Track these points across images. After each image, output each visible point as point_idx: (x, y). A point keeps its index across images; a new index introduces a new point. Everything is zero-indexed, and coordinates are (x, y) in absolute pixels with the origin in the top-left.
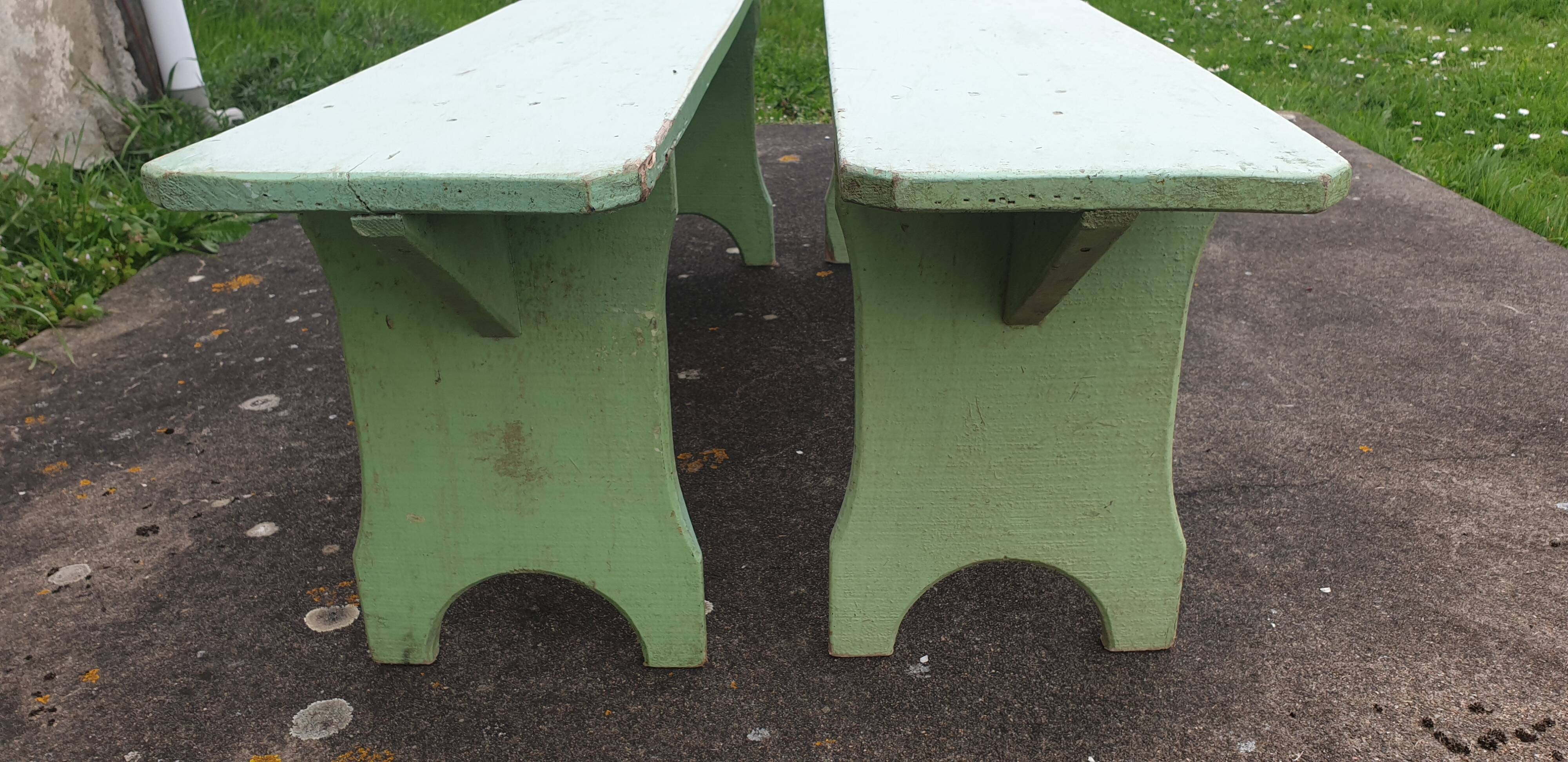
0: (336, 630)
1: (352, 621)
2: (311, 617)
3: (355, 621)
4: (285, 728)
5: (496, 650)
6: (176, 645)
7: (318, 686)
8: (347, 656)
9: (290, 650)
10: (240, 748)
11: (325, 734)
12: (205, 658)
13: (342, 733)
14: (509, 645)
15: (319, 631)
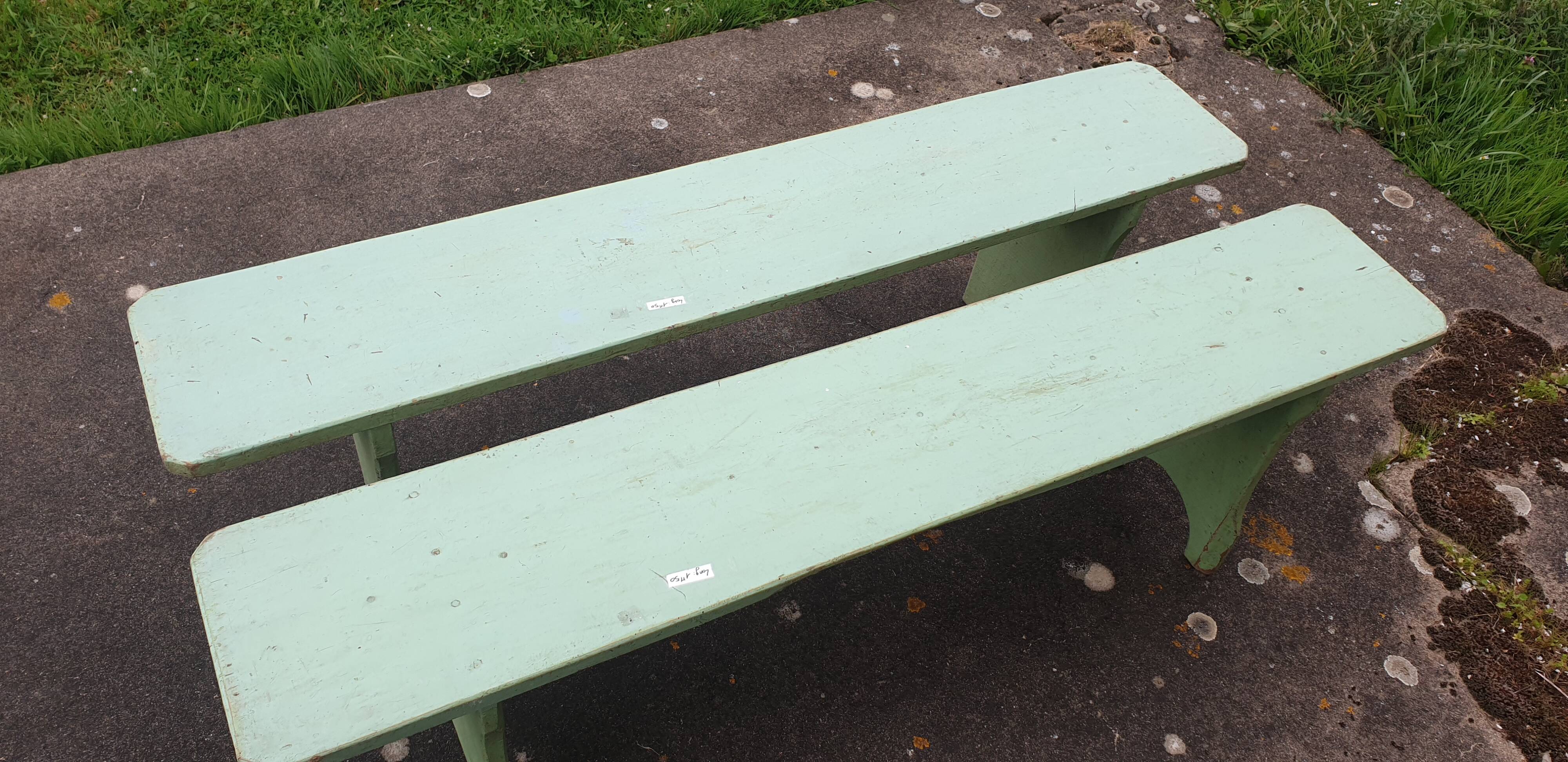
0: (1208, 615)
1: (1197, 613)
2: (1211, 637)
3: (1195, 612)
4: (1269, 582)
5: (1161, 531)
6: (1278, 686)
7: (1242, 589)
8: (1218, 594)
9: (1235, 624)
10: (1292, 590)
11: (1258, 563)
12: (1272, 660)
13: (1252, 557)
14: (1154, 528)
15: (1215, 623)
